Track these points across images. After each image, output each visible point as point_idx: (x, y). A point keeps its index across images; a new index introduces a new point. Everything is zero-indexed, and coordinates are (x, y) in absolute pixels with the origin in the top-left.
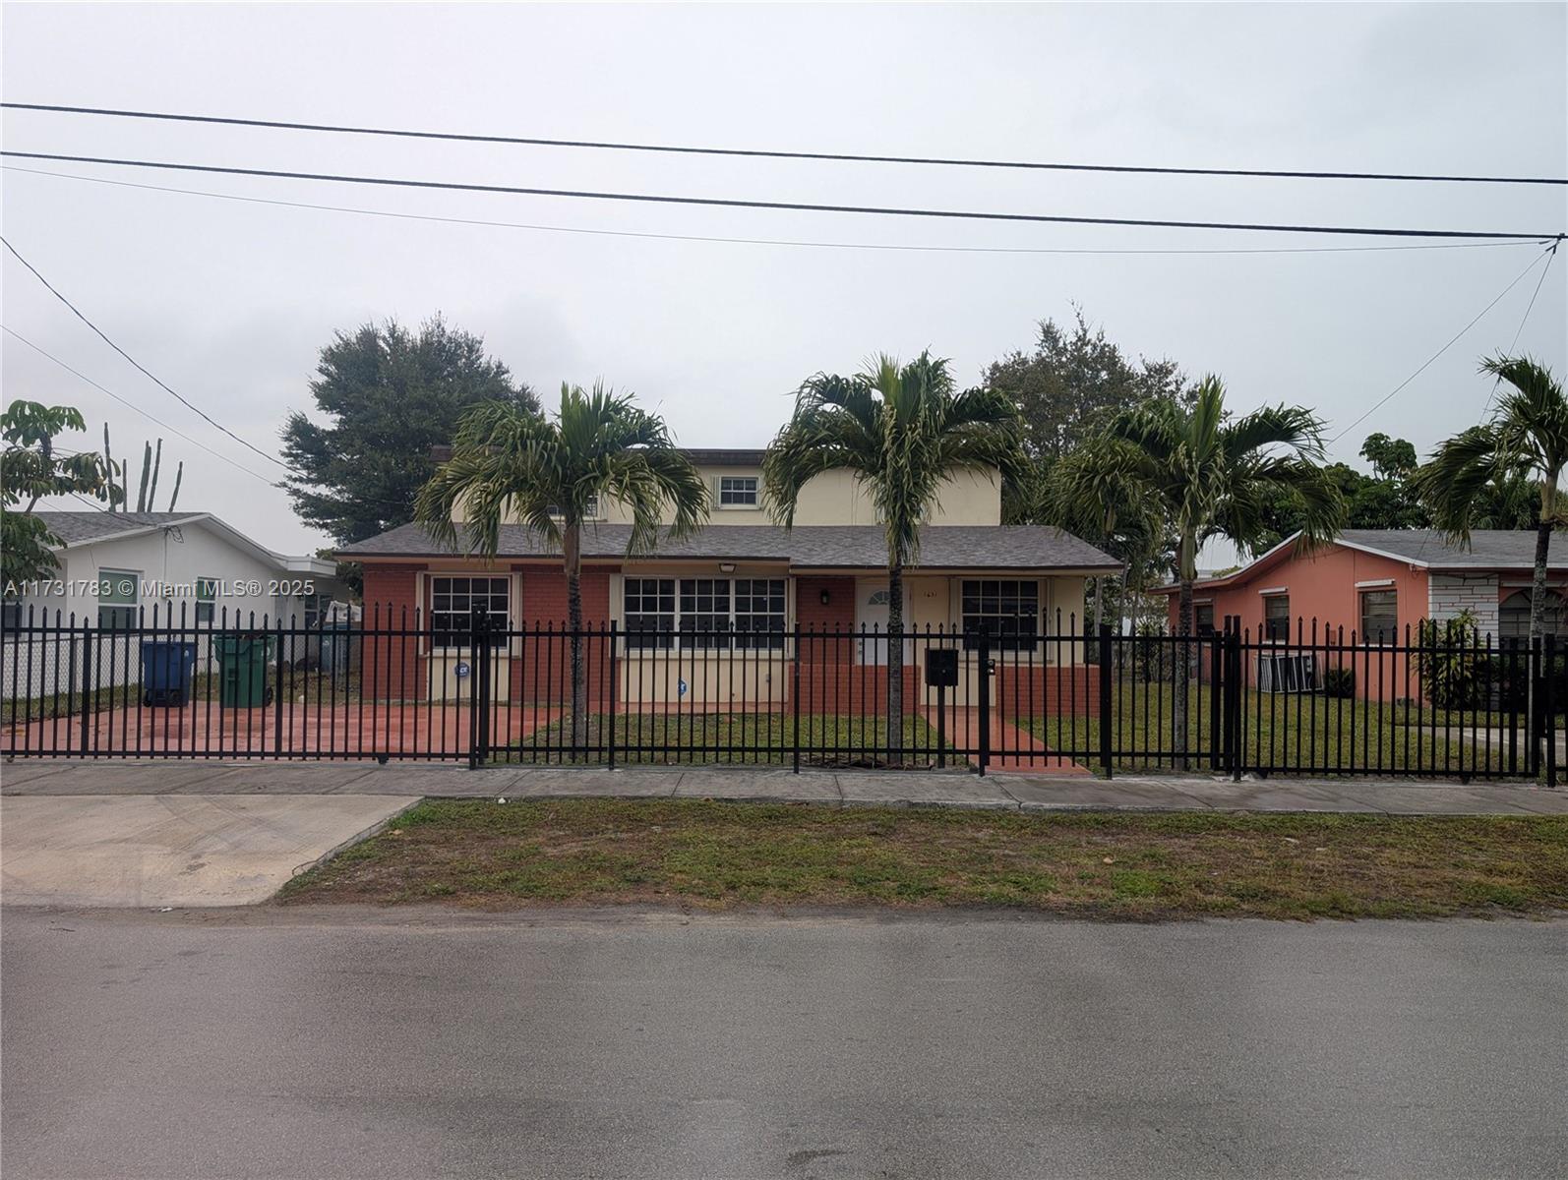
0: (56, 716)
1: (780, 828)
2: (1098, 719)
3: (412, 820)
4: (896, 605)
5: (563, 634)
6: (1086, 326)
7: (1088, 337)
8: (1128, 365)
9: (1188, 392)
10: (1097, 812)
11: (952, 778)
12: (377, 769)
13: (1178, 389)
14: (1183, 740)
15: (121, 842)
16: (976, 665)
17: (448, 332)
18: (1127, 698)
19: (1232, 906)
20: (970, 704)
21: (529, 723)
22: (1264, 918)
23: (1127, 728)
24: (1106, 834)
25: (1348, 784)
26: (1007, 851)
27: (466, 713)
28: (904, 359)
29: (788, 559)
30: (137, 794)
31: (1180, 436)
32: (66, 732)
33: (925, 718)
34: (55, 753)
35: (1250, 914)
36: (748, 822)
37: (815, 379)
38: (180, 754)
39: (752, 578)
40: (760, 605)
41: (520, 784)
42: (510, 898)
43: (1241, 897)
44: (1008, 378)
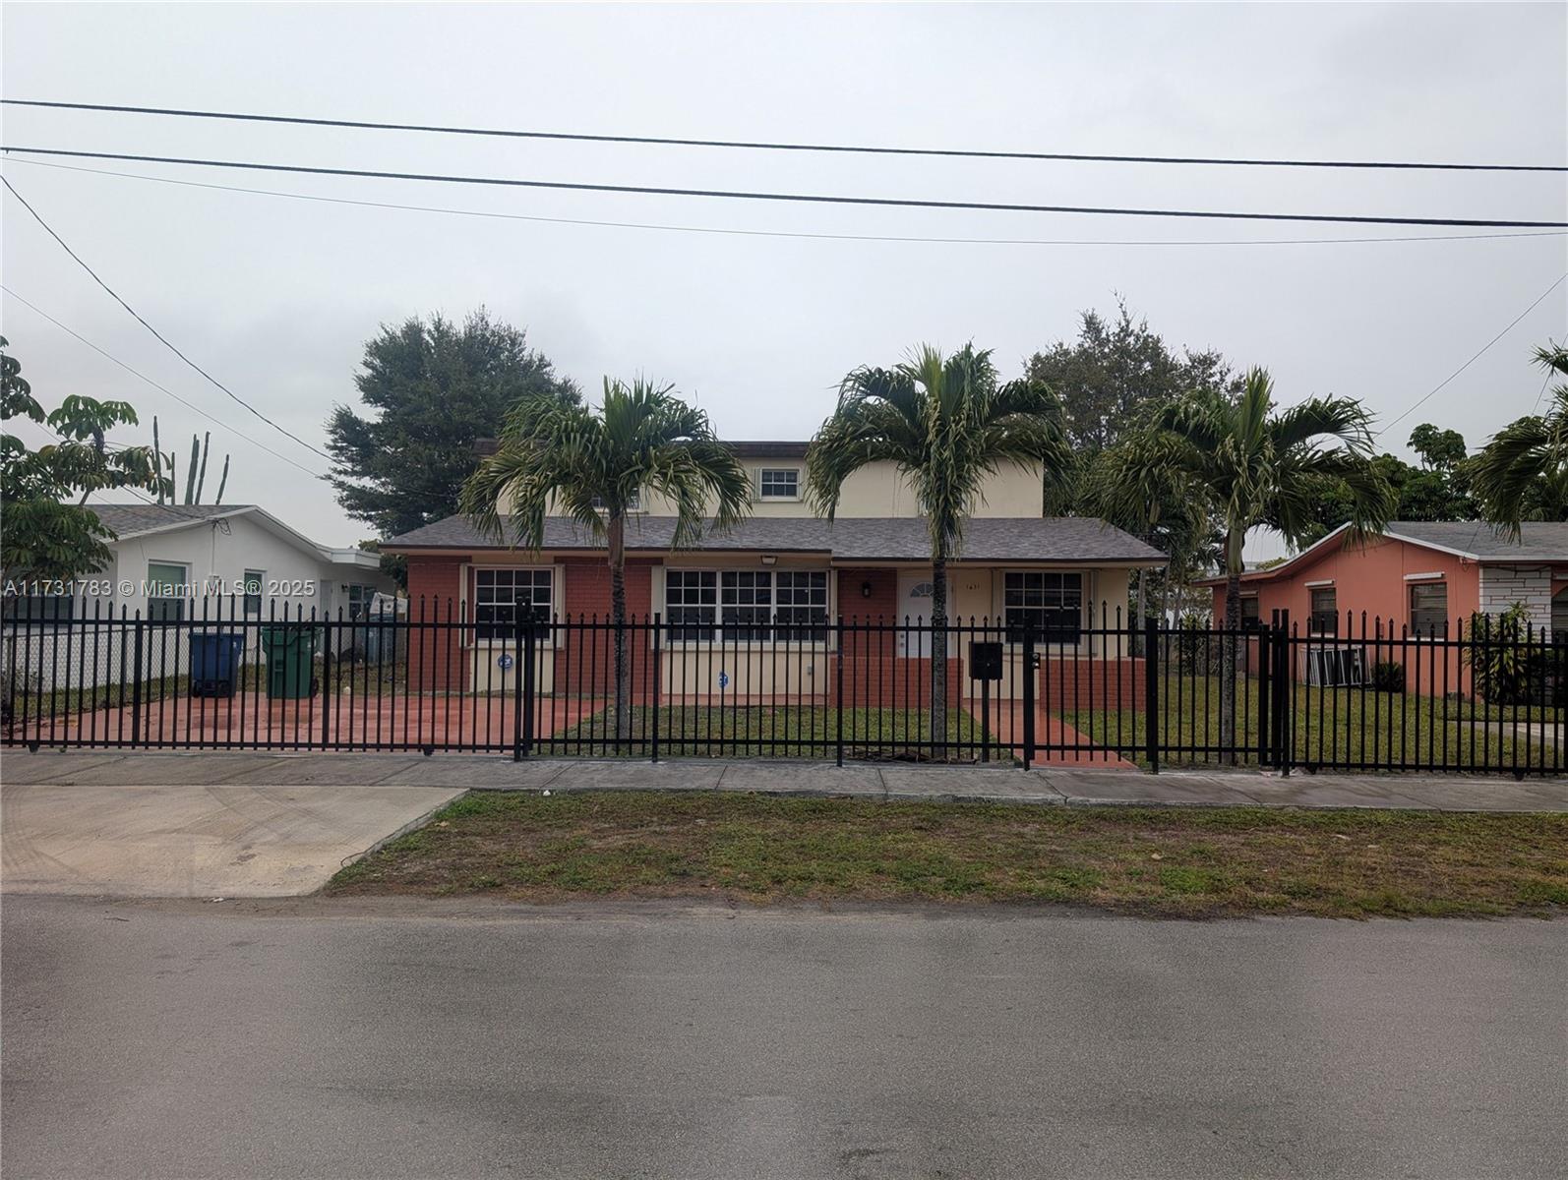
0: (107, 706)
1: (824, 821)
2: (1144, 712)
3: (458, 812)
4: (939, 597)
5: (607, 627)
6: (1129, 317)
7: (1131, 327)
8: (1172, 356)
9: (1233, 383)
10: (1143, 807)
11: (996, 773)
12: (423, 761)
13: (1222, 380)
14: (1230, 735)
15: (173, 832)
16: (1021, 658)
17: (491, 325)
18: (1173, 692)
19: (1283, 904)
20: (1015, 698)
21: (573, 715)
22: (1316, 916)
23: (1173, 722)
24: (1153, 829)
25: (1399, 780)
26: (1053, 847)
27: (510, 704)
28: (947, 354)
29: (829, 551)
30: (187, 784)
31: (1227, 428)
32: (117, 723)
33: (969, 712)
34: (107, 743)
35: (1302, 912)
36: (791, 815)
37: (858, 372)
38: (229, 744)
39: (793, 570)
40: (801, 597)
41: (564, 776)
42: (556, 891)
43: (1293, 894)
44: (1049, 369)
